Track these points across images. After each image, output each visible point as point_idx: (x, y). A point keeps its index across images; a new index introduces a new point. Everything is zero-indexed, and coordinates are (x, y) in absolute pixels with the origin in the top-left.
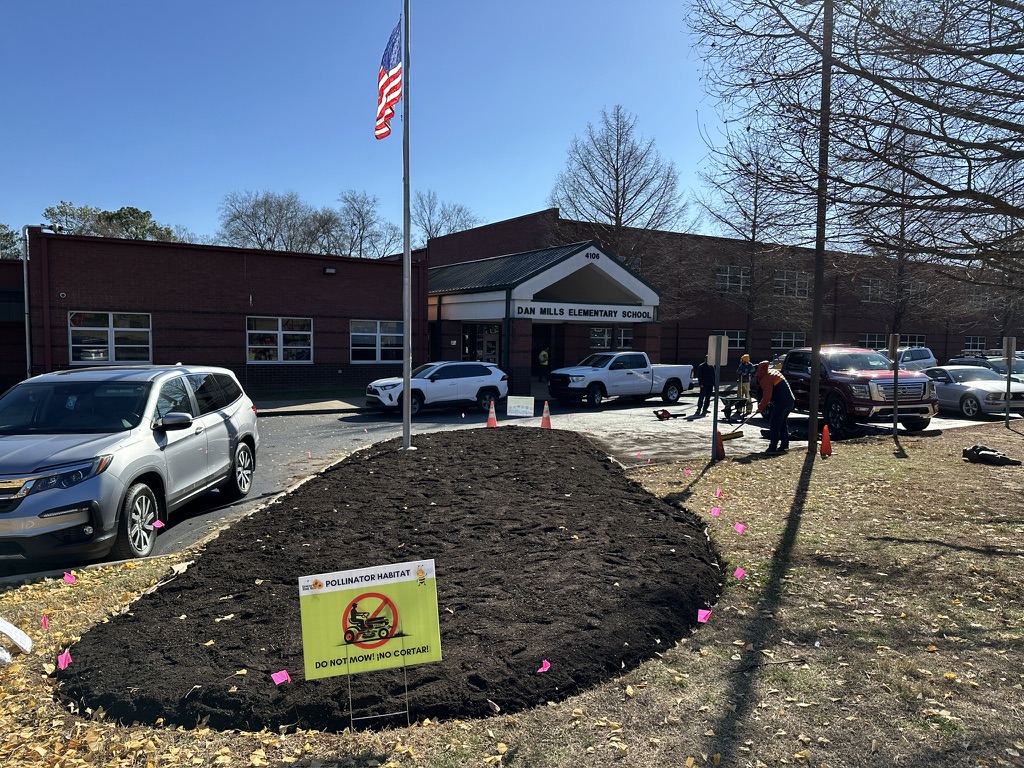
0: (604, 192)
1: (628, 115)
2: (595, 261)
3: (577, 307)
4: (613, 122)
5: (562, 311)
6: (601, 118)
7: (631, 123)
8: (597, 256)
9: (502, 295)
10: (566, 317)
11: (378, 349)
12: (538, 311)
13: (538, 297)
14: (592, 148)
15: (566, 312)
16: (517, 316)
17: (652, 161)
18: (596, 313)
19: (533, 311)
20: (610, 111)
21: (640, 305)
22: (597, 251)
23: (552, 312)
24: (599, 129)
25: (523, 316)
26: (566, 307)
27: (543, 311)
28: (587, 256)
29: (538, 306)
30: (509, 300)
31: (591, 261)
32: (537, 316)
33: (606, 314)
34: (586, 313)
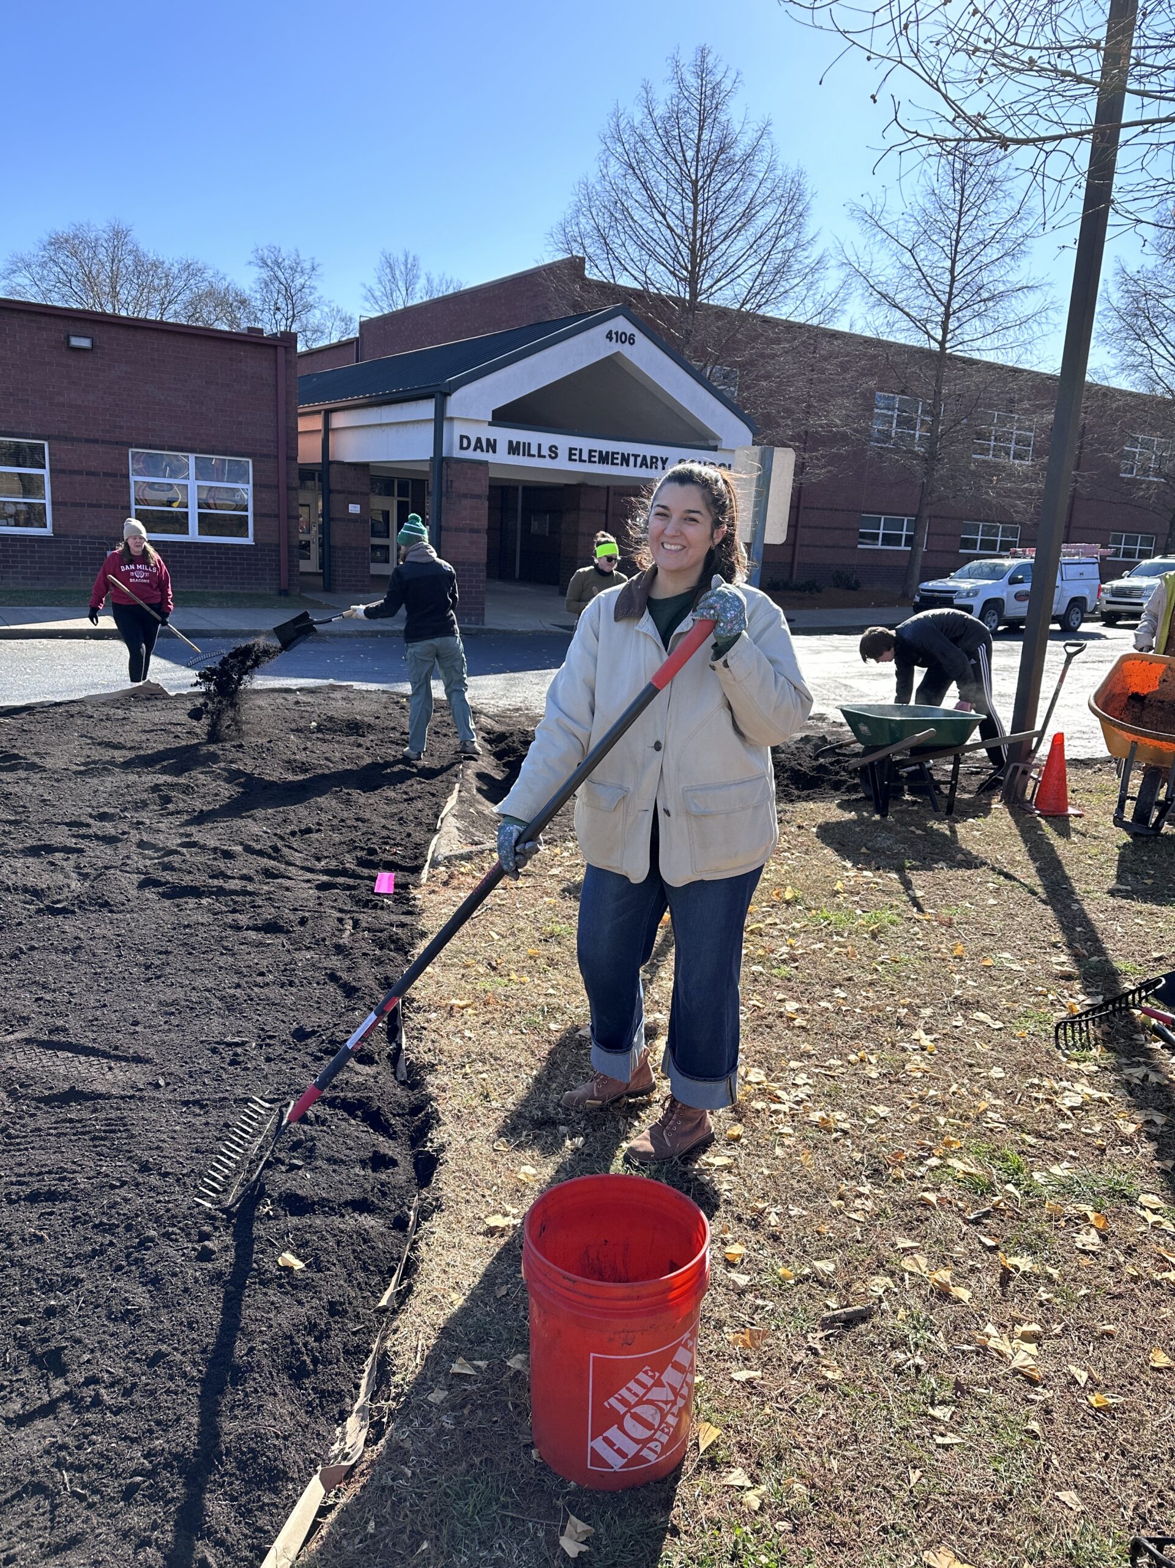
0: (669, 227)
1: (721, 68)
2: (625, 349)
3: (585, 444)
4: (692, 81)
5: (554, 451)
6: (669, 73)
7: (727, 85)
8: (631, 340)
9: (426, 409)
10: (562, 463)
11: (193, 512)
12: (502, 447)
13: (503, 417)
14: (650, 133)
15: (563, 453)
16: (457, 453)
17: (763, 167)
18: (625, 460)
19: (492, 446)
20: (688, 58)
21: (715, 449)
22: (630, 329)
23: (534, 451)
24: (664, 94)
25: (470, 454)
26: (564, 442)
27: (514, 448)
28: (609, 336)
29: (504, 435)
30: (440, 419)
31: (615, 347)
32: (502, 457)
33: (644, 463)
34: (604, 458)
